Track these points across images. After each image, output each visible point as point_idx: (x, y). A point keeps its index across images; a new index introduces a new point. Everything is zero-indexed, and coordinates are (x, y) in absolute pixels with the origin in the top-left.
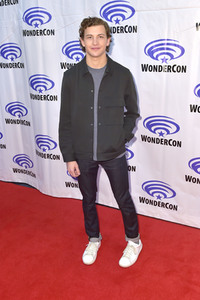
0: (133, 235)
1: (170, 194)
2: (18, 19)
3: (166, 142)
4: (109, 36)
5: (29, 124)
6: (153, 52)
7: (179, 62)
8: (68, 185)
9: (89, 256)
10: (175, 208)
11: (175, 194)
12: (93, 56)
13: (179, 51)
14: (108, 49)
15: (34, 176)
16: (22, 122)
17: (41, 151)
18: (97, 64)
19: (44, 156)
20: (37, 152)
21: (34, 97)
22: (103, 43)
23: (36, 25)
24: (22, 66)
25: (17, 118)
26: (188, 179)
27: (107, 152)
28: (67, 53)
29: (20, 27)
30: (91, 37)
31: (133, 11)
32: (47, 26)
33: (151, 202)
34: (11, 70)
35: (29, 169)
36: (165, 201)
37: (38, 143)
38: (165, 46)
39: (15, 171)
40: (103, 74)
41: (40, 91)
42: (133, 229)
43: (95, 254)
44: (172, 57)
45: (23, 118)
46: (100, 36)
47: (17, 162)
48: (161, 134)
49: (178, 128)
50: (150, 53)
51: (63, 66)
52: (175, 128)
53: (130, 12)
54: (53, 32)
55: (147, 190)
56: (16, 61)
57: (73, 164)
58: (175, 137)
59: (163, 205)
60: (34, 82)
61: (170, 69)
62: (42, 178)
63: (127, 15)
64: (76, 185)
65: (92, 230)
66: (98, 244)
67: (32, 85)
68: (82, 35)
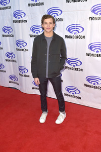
0: (62, 110)
1: (77, 92)
2: (11, 15)
3: (76, 69)
4: (54, 23)
5: (16, 62)
6: (70, 30)
7: (82, 34)
8: (33, 88)
9: (43, 119)
10: (80, 98)
11: (80, 92)
12: (47, 32)
13: (81, 29)
14: (54, 28)
15: (18, 84)
16: (13, 61)
17: (21, 74)
18: (49, 35)
19: (22, 76)
20: (19, 74)
21: (18, 50)
22: (52, 26)
23: (19, 18)
24: (13, 36)
25: (11, 59)
26: (86, 85)
27: (52, 74)
28: (33, 30)
29: (12, 19)
30: (46, 23)
31: (62, 12)
32: (24, 19)
33: (69, 96)
34: (8, 38)
35: (16, 82)
36: (76, 95)
37: (20, 70)
38: (76, 27)
39: (10, 82)
40: (51, 39)
41: (21, 47)
42: (62, 108)
43: (45, 118)
44: (79, 32)
45: (13, 59)
46: (50, 23)
47: (11, 78)
48: (74, 66)
49: (81, 63)
50: (69, 30)
51: (31, 36)
52: (80, 63)
53: (60, 12)
54: (26, 21)
55: (68, 90)
56: (10, 34)
57: (37, 79)
58: (80, 67)
59: (75, 97)
60: (18, 43)
61: (77, 37)
62: (22, 85)
63: (59, 14)
64: (37, 89)
65: (44, 108)
66: (46, 114)
67: (17, 44)
68: (42, 23)
